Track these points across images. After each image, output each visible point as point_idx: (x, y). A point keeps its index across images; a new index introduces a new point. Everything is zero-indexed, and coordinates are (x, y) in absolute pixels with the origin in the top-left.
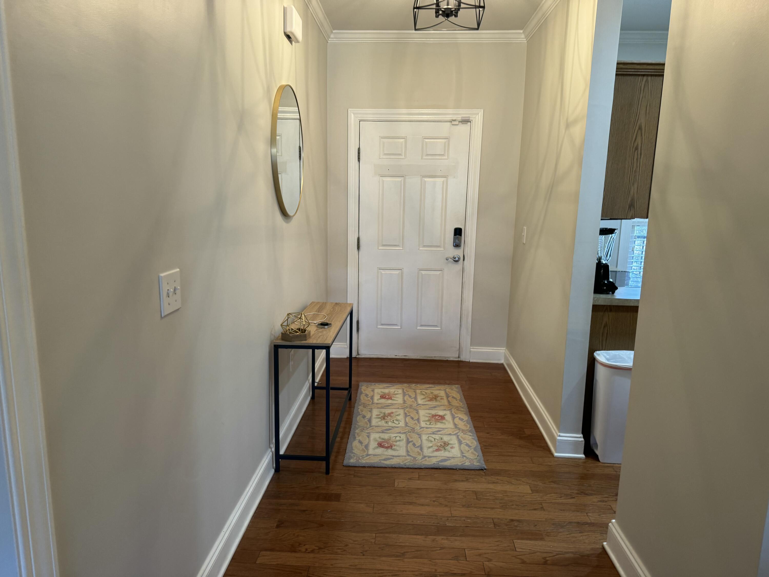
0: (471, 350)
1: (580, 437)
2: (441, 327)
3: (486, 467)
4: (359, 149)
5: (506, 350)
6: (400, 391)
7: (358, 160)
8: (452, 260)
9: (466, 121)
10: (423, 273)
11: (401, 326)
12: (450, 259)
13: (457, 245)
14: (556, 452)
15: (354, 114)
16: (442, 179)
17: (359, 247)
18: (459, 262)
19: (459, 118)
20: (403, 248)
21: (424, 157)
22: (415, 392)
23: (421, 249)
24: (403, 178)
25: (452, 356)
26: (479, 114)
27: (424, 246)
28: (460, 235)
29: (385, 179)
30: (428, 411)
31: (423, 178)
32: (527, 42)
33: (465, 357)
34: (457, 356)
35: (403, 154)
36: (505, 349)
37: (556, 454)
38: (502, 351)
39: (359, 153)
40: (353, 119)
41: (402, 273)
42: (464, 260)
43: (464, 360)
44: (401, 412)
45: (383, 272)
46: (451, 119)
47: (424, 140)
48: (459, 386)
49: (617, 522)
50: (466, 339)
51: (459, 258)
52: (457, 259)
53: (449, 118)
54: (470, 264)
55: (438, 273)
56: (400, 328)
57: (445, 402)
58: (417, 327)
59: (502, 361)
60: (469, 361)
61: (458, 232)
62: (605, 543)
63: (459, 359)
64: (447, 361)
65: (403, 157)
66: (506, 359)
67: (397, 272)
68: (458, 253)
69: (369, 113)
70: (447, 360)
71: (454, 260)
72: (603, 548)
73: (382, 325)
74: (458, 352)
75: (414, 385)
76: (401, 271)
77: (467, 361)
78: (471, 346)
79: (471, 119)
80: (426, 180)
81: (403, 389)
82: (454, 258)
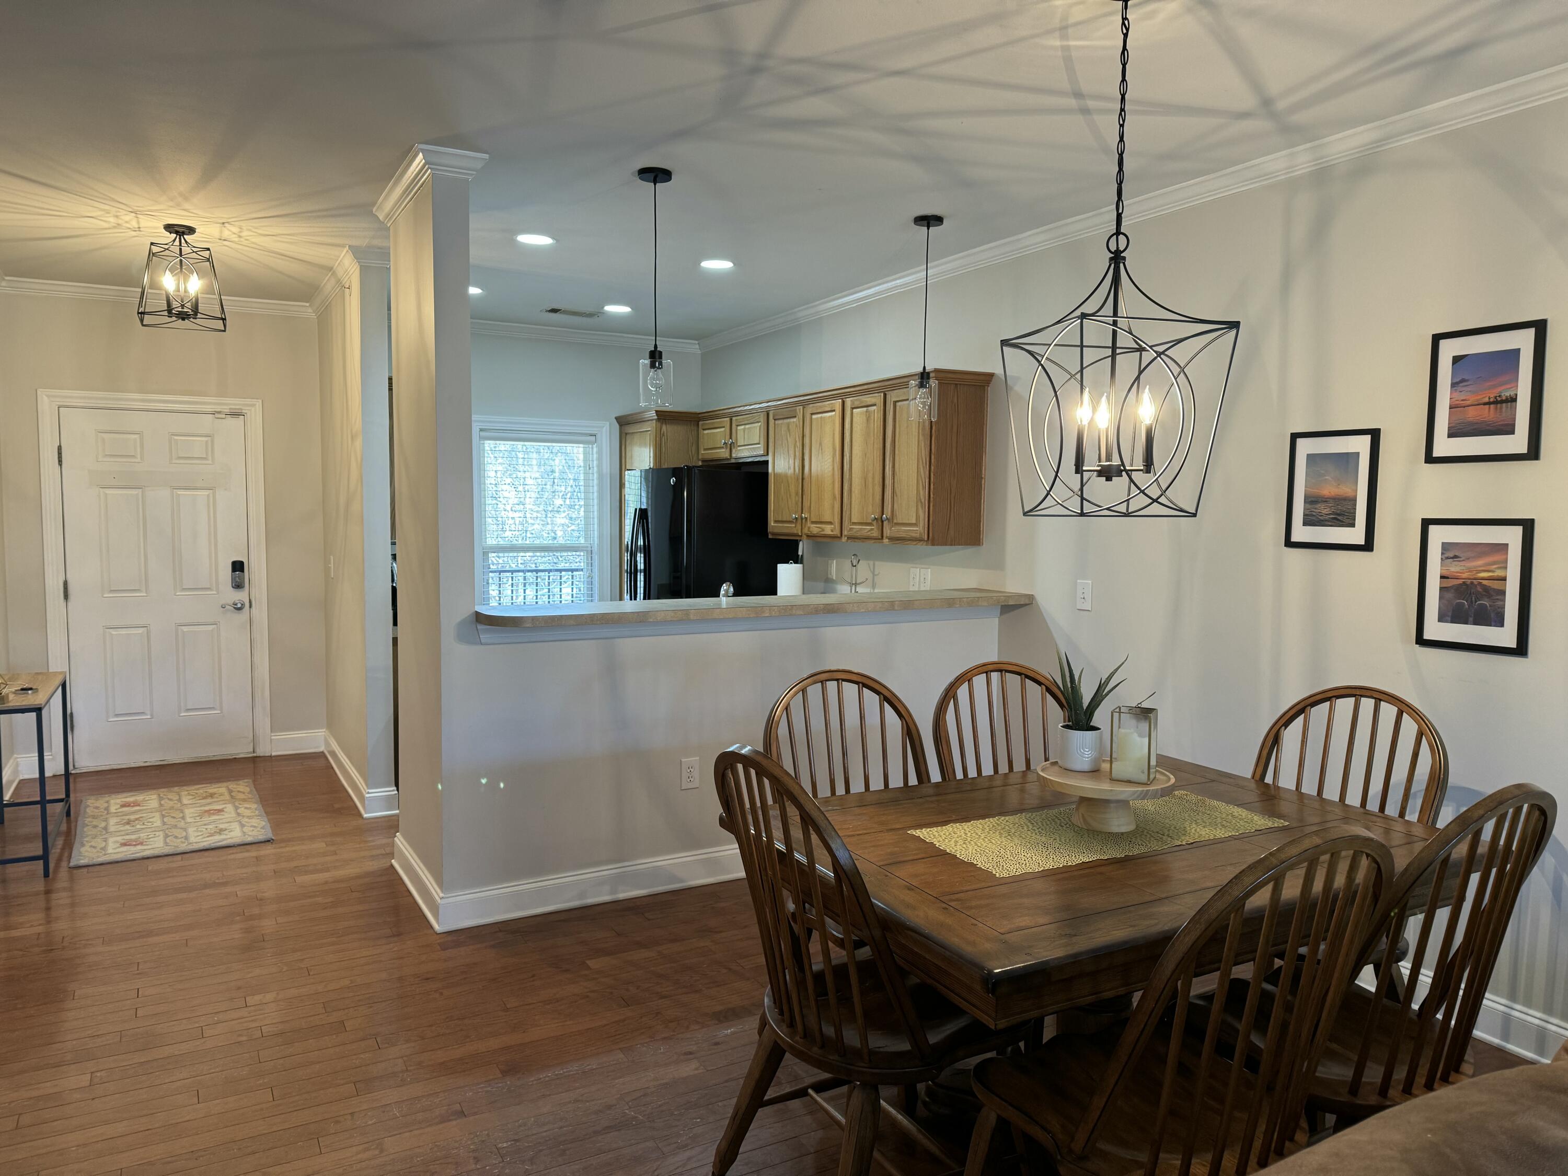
0: (273, 737)
1: (393, 791)
2: (221, 709)
3: (273, 838)
4: (60, 448)
5: (327, 731)
6: (155, 797)
7: (59, 464)
8: (233, 608)
9: (235, 414)
10: (185, 630)
11: (152, 715)
12: (228, 607)
13: (238, 585)
14: (366, 813)
15: (47, 396)
16: (206, 493)
17: (67, 596)
18: (244, 610)
19: (226, 409)
20: (146, 593)
21: (174, 461)
22: (179, 795)
23: (178, 594)
24: (141, 490)
25: (242, 750)
26: (255, 405)
27: (184, 590)
28: (242, 570)
29: (108, 491)
30: (198, 809)
31: (175, 490)
32: (317, 318)
33: (263, 750)
34: (252, 750)
35: (139, 456)
36: (324, 730)
37: (365, 816)
38: (320, 734)
39: (60, 454)
40: (46, 402)
41: (148, 633)
42: (250, 606)
43: (261, 755)
44: (157, 815)
45: (114, 633)
46: (213, 410)
47: (173, 436)
48: (251, 781)
49: (401, 834)
50: (264, 723)
51: (242, 605)
52: (239, 605)
53: (209, 408)
54: (260, 613)
55: (211, 628)
56: (149, 717)
57: (227, 797)
58: (180, 712)
59: (322, 749)
60: (269, 755)
61: (238, 567)
62: (393, 861)
63: (255, 755)
64: (235, 760)
65: (139, 460)
66: (327, 744)
67: (140, 631)
68: (241, 596)
69: (76, 396)
70: (235, 758)
71: (234, 608)
72: (392, 866)
73: (117, 715)
74: (252, 744)
75: (176, 788)
76: (146, 628)
77: (267, 755)
78: (271, 732)
79: (243, 411)
80: (179, 493)
81: (159, 795)
82: (235, 605)
